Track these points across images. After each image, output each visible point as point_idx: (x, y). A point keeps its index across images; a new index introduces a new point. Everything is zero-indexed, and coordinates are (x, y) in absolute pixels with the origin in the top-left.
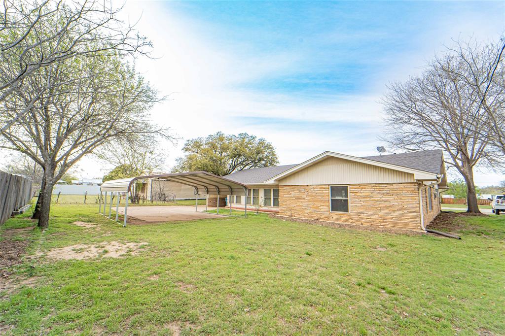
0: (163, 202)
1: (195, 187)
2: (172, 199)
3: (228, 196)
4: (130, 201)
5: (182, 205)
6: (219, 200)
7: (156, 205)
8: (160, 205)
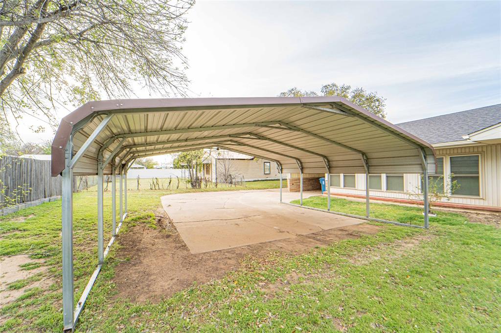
0: (230, 185)
1: (277, 161)
2: (240, 180)
3: (326, 175)
4: (189, 186)
5: (253, 189)
6: (303, 182)
7: (221, 190)
8: (226, 190)
